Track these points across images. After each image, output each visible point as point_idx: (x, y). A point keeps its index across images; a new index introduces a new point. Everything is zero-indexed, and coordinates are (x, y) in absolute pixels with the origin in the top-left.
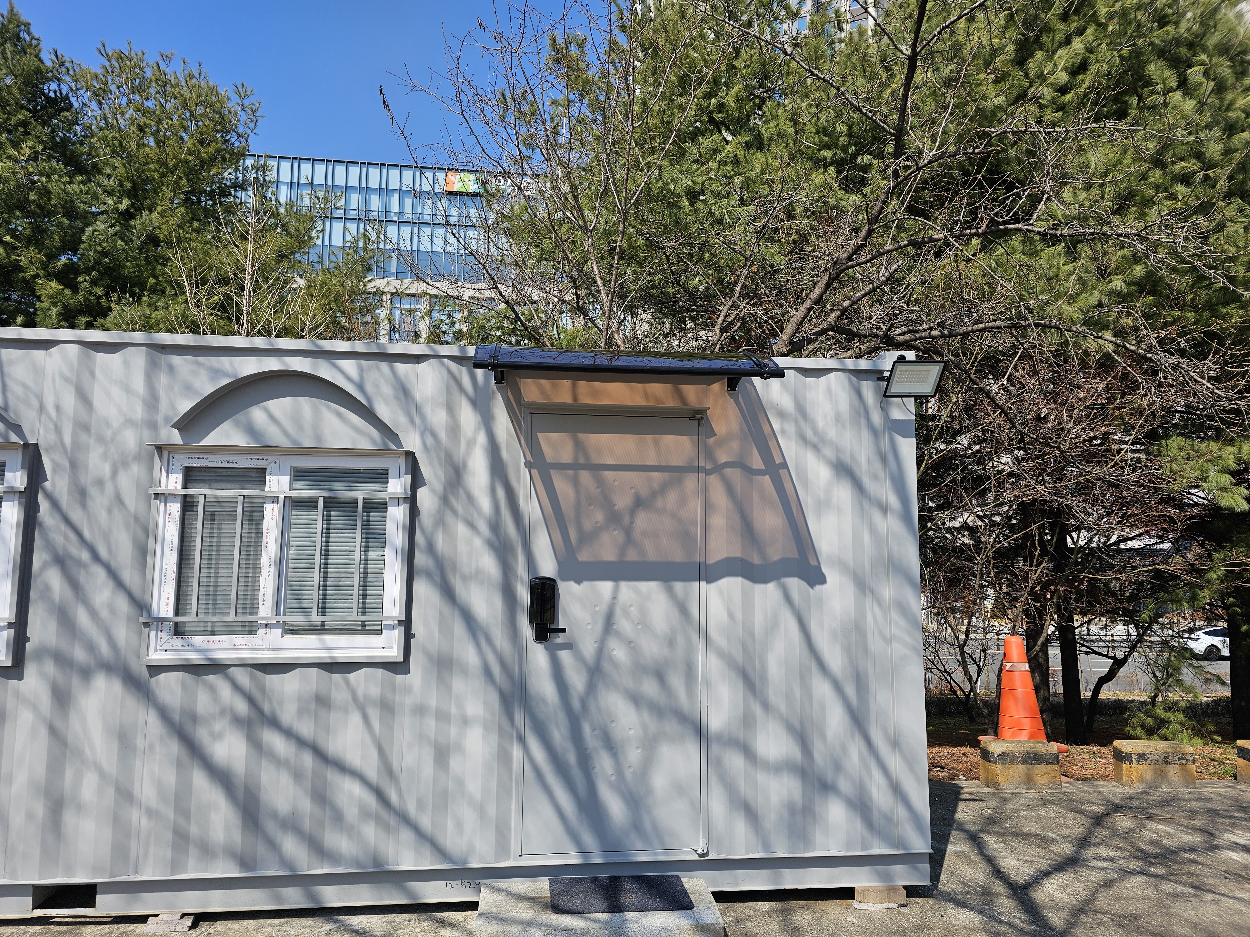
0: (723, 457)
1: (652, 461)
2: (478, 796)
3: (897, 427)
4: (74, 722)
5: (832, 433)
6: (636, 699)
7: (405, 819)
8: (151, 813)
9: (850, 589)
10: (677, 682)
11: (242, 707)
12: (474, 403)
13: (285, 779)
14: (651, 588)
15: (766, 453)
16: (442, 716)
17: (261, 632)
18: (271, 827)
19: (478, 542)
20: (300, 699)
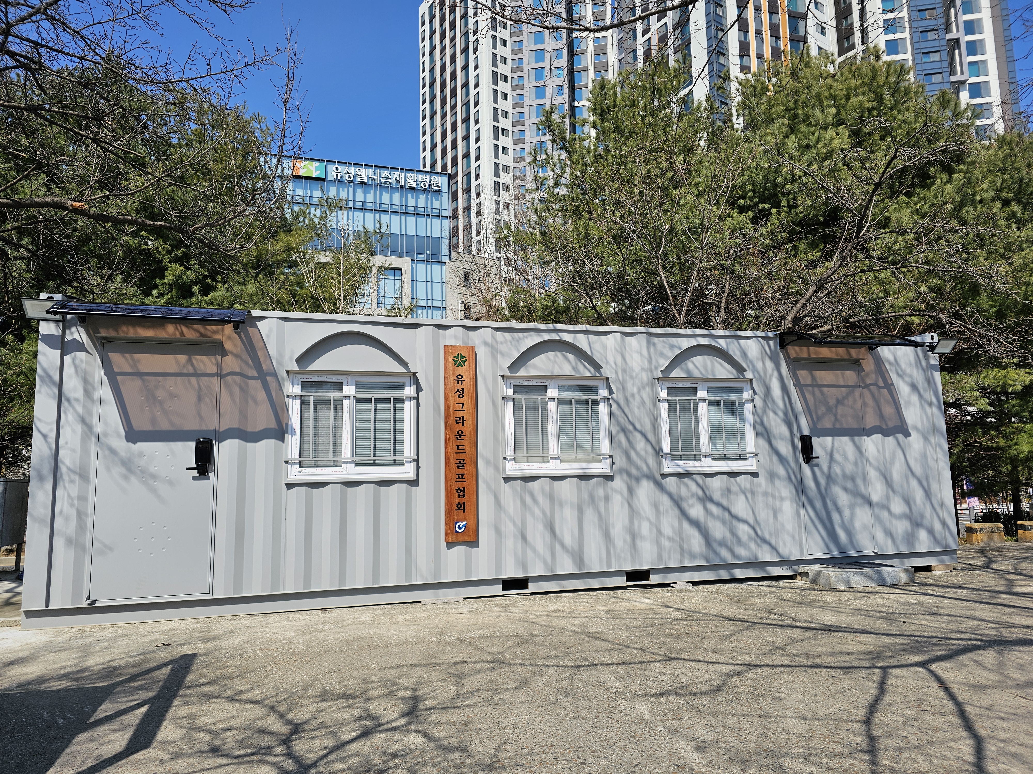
0: (869, 382)
1: (842, 383)
2: (791, 531)
3: (933, 367)
4: (635, 500)
5: (908, 371)
6: (845, 489)
7: (765, 541)
8: (669, 539)
9: (921, 440)
10: (859, 482)
11: (700, 493)
12: (771, 358)
13: (718, 524)
14: (846, 439)
15: (885, 380)
16: (774, 497)
17: (703, 459)
18: (715, 545)
19: (779, 420)
20: (721, 490)
